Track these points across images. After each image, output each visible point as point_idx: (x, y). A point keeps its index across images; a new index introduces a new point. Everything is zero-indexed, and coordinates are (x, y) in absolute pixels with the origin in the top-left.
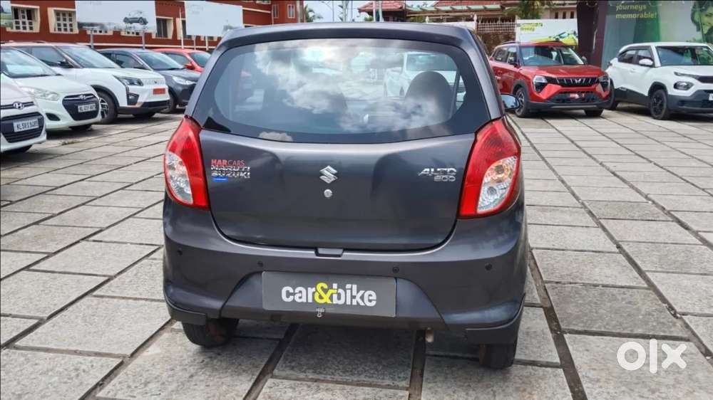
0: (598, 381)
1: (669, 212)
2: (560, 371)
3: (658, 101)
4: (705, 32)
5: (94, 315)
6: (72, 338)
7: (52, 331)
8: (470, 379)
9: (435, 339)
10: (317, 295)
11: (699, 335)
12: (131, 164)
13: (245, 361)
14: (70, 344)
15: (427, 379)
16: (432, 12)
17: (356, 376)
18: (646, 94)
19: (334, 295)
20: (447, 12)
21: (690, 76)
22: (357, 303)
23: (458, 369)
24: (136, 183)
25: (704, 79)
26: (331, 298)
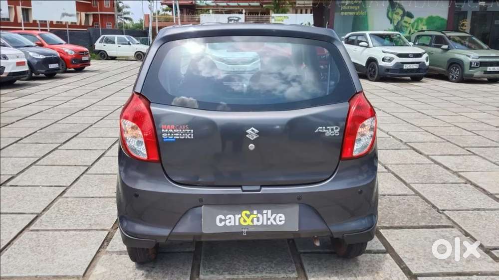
0: (413, 259)
1: (405, 143)
2: (388, 255)
3: (372, 69)
4: (395, 24)
5: (38, 246)
6: (28, 266)
7: (9, 262)
8: (336, 267)
9: (320, 243)
10: (242, 220)
11: (458, 223)
12: (14, 122)
13: (175, 271)
14: (30, 272)
15: (308, 270)
16: (213, 6)
17: (259, 273)
18: (364, 65)
19: (254, 219)
20: (223, 7)
21: (392, 53)
22: (271, 223)
23: (325, 261)
24: (25, 137)
25: (400, 55)
26: (252, 221)
